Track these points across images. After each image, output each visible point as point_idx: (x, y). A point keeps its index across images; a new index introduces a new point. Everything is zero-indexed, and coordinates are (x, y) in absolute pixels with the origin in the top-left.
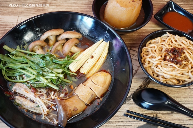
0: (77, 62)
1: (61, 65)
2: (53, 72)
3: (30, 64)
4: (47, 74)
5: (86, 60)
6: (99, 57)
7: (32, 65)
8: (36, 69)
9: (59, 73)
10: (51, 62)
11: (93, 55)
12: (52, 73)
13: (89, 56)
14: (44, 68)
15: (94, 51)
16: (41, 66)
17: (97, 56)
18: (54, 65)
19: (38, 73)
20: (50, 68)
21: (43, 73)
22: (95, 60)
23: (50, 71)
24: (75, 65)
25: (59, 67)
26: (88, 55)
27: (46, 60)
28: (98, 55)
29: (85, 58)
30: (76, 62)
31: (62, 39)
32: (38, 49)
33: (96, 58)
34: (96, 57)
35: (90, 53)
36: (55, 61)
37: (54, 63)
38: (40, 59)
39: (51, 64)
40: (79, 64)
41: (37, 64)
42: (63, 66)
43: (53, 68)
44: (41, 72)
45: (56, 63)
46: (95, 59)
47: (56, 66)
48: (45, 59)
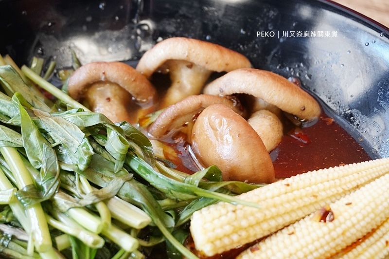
0: (238, 212)
1: (156, 194)
2: (101, 208)
3: (26, 140)
4: (68, 207)
5: (288, 219)
6: (365, 231)
7: (30, 145)
8: (39, 170)
9: (127, 229)
10: (121, 165)
11: (334, 207)
12: (93, 210)
13: (311, 204)
14: (72, 178)
15: (345, 193)
16: (68, 165)
17: (354, 220)
18: (122, 182)
19: (37, 189)
20: (99, 188)
21: (56, 197)
22: (334, 234)
23: (88, 200)
24: (223, 218)
26: (306, 199)
27: (104, 148)
28: (360, 217)
29: (288, 207)
30: (230, 208)
31: (222, 91)
32: (109, 99)
33: (344, 227)
34: (349, 224)
35: (323, 194)
36: (140, 167)
37: (132, 171)
38: (79, 131)
39: (113, 172)
40: (244, 223)
41: (56, 148)
43: (116, 193)
44: (49, 189)
45: (138, 178)
46: (339, 231)
47: (131, 189)
48: (100, 141)
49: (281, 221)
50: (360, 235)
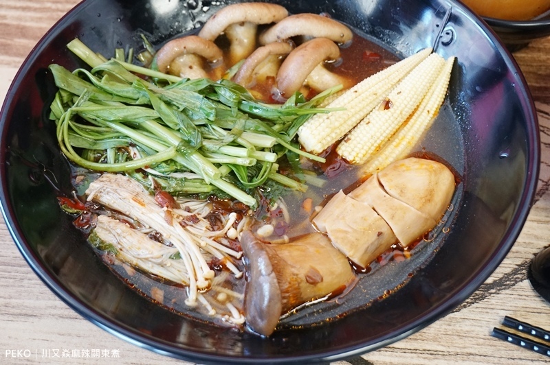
0: (331, 118)
1: (269, 122)
2: (240, 141)
3: (159, 111)
4: (218, 147)
5: (362, 114)
6: (413, 108)
7: (165, 115)
8: (179, 130)
9: (263, 149)
10: (236, 110)
11: (390, 97)
12: (235, 144)
13: (374, 100)
14: (206, 129)
15: (394, 86)
16: (198, 120)
17: (406, 102)
18: (244, 121)
19: (187, 143)
20: (230, 130)
21: (204, 144)
22: (395, 115)
23: (231, 139)
24: (323, 124)
25: (262, 129)
26: (371, 98)
27: (219, 102)
28: (408, 99)
29: (361, 105)
30: (325, 116)
31: (278, 38)
32: (191, 67)
33: (400, 108)
34: (403, 106)
35: (380, 92)
36: (251, 107)
37: (245, 112)
38: (197, 94)
39: (233, 117)
40: (337, 124)
41: (184, 111)
42: (276, 127)
43: (243, 129)
44: (196, 140)
45: (253, 116)
46: (398, 112)
47: (252, 123)
48: (213, 98)
49: (359, 117)
50: (410, 112)
